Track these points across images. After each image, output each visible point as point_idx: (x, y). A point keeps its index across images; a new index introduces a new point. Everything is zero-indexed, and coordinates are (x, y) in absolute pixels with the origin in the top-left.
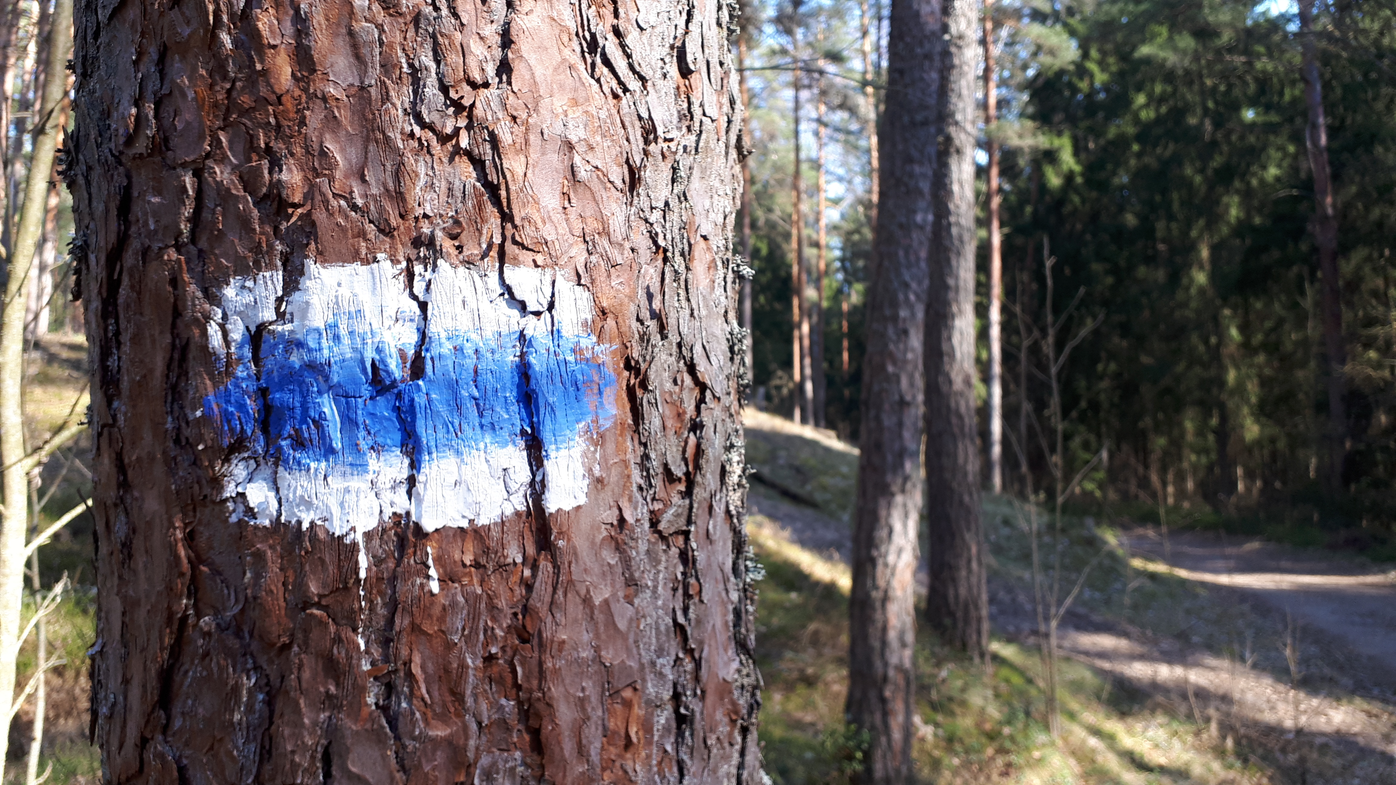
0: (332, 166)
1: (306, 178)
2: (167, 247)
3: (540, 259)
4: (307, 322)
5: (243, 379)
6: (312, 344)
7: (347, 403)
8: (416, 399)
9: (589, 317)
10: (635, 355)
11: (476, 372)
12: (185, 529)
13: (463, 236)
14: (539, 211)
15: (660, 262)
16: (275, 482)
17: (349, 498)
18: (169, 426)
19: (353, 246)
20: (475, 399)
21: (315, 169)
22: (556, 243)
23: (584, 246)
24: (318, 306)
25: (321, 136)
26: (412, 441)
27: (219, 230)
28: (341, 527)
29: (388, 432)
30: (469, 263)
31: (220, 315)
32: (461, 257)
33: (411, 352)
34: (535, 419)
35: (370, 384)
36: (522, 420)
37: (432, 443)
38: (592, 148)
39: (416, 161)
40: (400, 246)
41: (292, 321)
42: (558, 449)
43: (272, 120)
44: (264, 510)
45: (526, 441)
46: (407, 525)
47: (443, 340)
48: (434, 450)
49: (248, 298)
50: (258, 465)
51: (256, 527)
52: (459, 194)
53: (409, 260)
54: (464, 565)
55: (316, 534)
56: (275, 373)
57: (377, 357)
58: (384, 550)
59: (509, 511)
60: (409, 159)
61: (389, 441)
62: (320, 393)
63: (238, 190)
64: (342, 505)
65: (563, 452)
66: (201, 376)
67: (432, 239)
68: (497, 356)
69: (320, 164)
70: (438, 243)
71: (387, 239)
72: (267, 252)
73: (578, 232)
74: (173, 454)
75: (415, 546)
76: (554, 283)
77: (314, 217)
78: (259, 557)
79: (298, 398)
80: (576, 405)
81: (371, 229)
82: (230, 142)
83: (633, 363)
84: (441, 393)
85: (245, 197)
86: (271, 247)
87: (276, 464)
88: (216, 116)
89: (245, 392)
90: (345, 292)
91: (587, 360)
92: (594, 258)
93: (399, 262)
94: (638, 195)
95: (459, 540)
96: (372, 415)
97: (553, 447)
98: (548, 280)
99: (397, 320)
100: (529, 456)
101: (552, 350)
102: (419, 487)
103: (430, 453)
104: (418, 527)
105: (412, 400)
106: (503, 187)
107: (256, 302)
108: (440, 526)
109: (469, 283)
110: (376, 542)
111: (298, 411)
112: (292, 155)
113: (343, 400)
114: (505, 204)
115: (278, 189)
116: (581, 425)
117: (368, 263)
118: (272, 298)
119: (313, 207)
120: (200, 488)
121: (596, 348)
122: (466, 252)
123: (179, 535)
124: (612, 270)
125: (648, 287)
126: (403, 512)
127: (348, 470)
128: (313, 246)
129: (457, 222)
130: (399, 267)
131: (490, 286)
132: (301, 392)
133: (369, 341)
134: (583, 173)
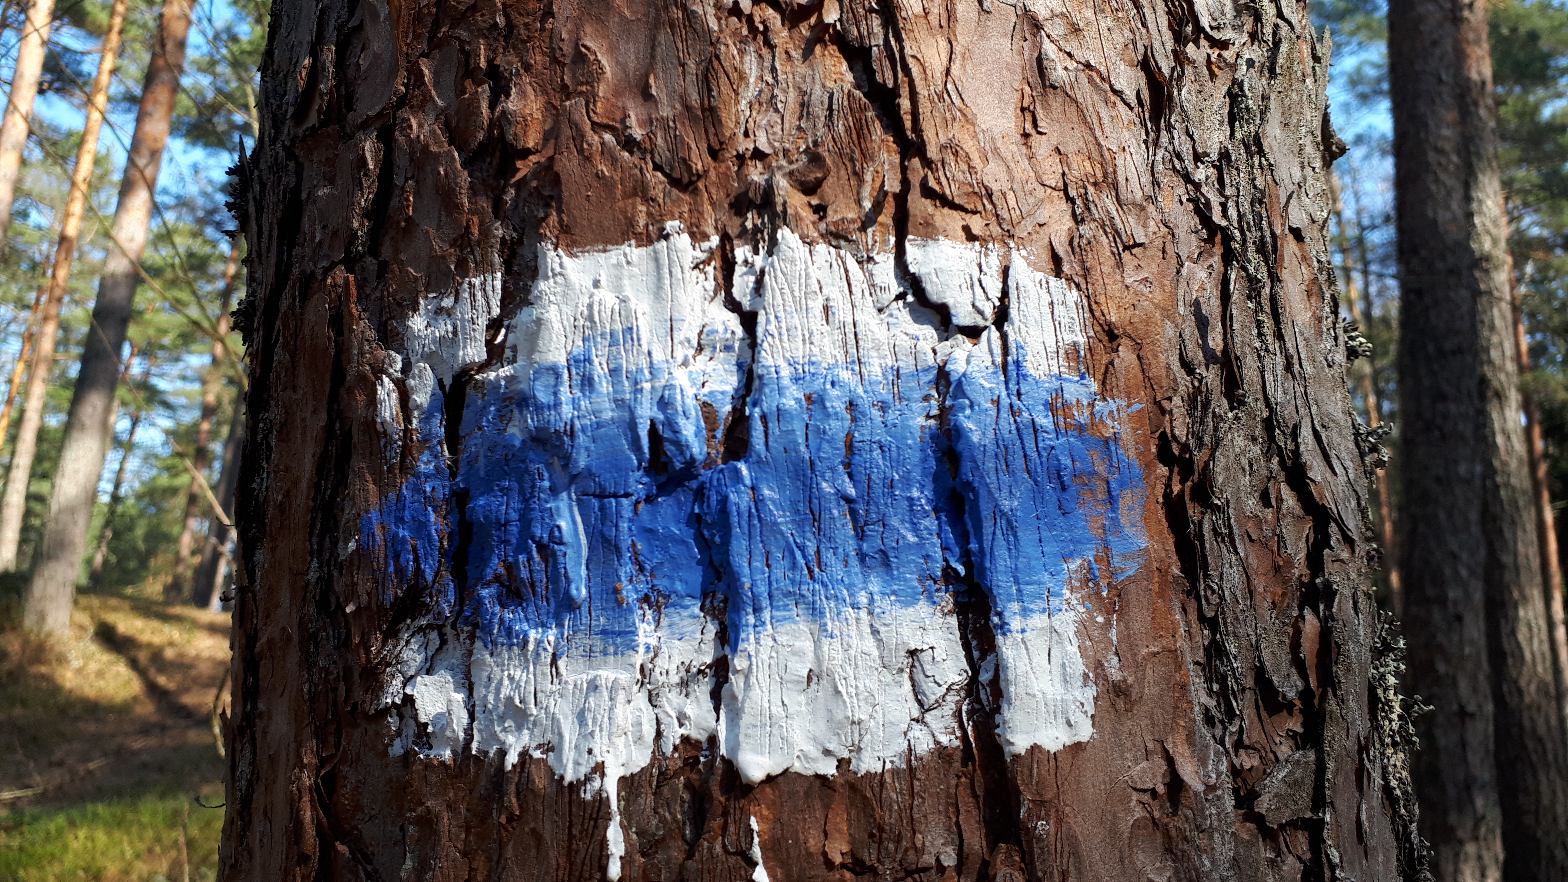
0: (594, 76)
1: (549, 106)
2: (334, 265)
3: (977, 224)
4: (536, 357)
5: (428, 476)
6: (543, 396)
7: (602, 508)
8: (733, 497)
9: (1082, 340)
10: (1181, 432)
11: (850, 445)
12: (319, 768)
13: (828, 187)
14: (975, 136)
15: (1216, 260)
16: (468, 675)
17: (598, 703)
18: (312, 576)
19: (624, 212)
20: (849, 500)
21: (564, 87)
22: (1010, 196)
23: (1064, 206)
24: (557, 325)
25: (578, 28)
26: (722, 585)
27: (409, 219)
28: (577, 763)
29: (677, 567)
30: (837, 236)
31: (399, 366)
32: (822, 226)
33: (726, 409)
34: (973, 546)
35: (647, 472)
36: (945, 548)
37: (762, 589)
38: (1076, 30)
39: (742, 52)
40: (707, 207)
41: (513, 361)
42: (1025, 612)
43: (500, 20)
44: (443, 729)
45: (956, 595)
46: (710, 765)
47: (786, 382)
48: (765, 603)
49: (444, 328)
50: (443, 642)
51: (428, 765)
52: (820, 112)
53: (725, 238)
54: (829, 864)
55: (529, 779)
56: (482, 461)
57: (661, 417)
58: (662, 820)
59: (924, 745)
60: (730, 50)
61: (679, 586)
62: (554, 491)
63: (441, 146)
64: (581, 718)
65: (1039, 620)
66: (362, 477)
67: (769, 191)
68: (892, 416)
69: (574, 77)
70: (779, 200)
71: (686, 197)
72: (479, 243)
73: (1054, 180)
74: (312, 627)
75: (725, 814)
76: (1005, 272)
77: (557, 167)
78: (428, 823)
79: (516, 504)
80: (1060, 521)
81: (656, 180)
82: (436, 74)
83: (1176, 450)
84: (781, 488)
85: (449, 154)
86: (485, 233)
87: (472, 637)
88: (417, 37)
89: (429, 500)
90: (607, 298)
91: (1081, 428)
92: (1087, 230)
93: (706, 237)
94: (1170, 128)
95: (818, 805)
96: (649, 533)
97: (1015, 606)
98: (994, 262)
99: (700, 349)
100: (963, 627)
101: (1005, 401)
102: (736, 682)
103: (757, 610)
104: (731, 769)
105: (724, 500)
106: (905, 91)
107: (455, 333)
108: (777, 770)
109: (840, 272)
110: (647, 801)
111: (514, 529)
112: (527, 68)
113: (595, 502)
114: (908, 124)
115: (501, 128)
116: (1074, 565)
117: (650, 241)
118: (482, 322)
119: (557, 150)
120: (349, 690)
121: (1099, 405)
122: (832, 216)
123: (307, 780)
124: (1126, 256)
125: (1197, 304)
126: (703, 737)
127: (598, 643)
128: (553, 218)
129: (815, 159)
130: (706, 245)
131: (878, 280)
132: (521, 492)
133: (647, 386)
134: (1059, 73)
